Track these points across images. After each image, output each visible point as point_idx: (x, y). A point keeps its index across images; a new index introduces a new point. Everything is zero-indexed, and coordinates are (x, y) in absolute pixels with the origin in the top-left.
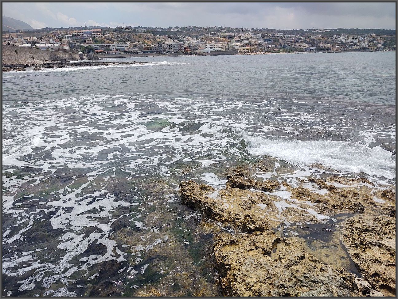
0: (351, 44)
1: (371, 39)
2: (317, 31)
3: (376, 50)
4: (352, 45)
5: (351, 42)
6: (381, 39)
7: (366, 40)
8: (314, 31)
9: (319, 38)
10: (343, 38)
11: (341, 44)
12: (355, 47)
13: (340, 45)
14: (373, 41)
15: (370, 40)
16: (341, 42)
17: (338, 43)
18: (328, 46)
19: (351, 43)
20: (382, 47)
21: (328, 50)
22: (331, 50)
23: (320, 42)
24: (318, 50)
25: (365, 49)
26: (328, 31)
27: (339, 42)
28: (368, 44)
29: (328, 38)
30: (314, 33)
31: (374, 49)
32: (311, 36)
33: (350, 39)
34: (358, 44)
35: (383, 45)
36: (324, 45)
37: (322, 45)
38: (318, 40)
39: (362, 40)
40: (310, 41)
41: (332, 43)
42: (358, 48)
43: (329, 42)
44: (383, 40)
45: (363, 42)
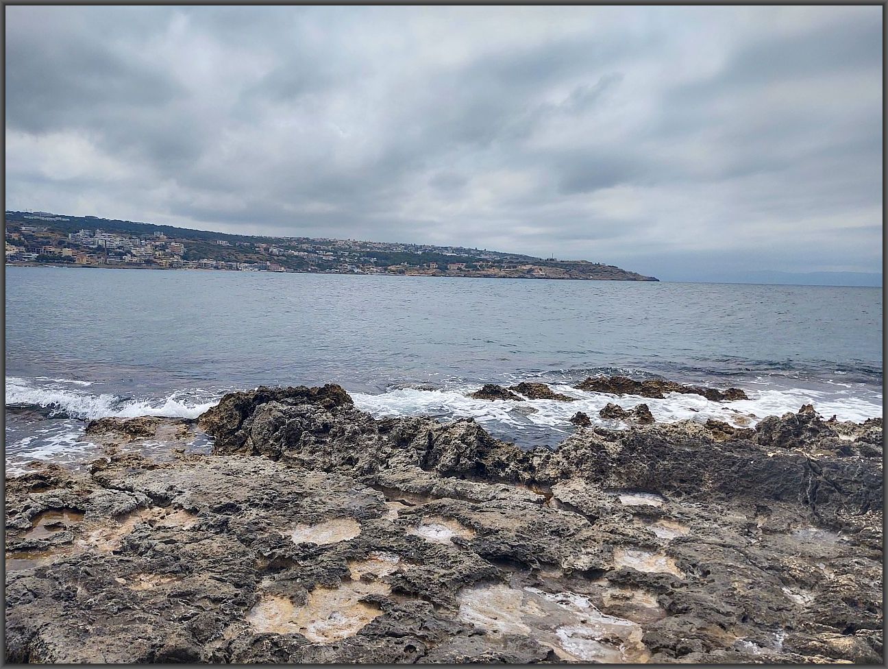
0: (120, 252)
1: (157, 243)
2: (35, 217)
3: (171, 266)
4: (121, 255)
5: (119, 248)
6: (178, 246)
7: (149, 246)
8: (30, 218)
9: (42, 232)
10: (101, 239)
11: (96, 249)
12: (127, 258)
13: (94, 251)
14: (163, 248)
15: (156, 246)
16: (96, 246)
17: (90, 248)
18: (67, 252)
19: (118, 250)
20: (182, 261)
21: (70, 261)
22: (76, 262)
23: (48, 243)
24: (44, 260)
25: (149, 263)
26: (63, 219)
27: (91, 246)
28: (154, 254)
29: (65, 235)
30: (29, 222)
31: (167, 264)
32: (23, 228)
33: (117, 241)
34: (134, 252)
35: (183, 258)
36: (59, 250)
37: (52, 249)
38: (42, 237)
39: (141, 246)
40: (19, 239)
41: (76, 247)
42: (135, 259)
43: (69, 244)
44: (182, 250)
45: (143, 249)
